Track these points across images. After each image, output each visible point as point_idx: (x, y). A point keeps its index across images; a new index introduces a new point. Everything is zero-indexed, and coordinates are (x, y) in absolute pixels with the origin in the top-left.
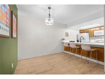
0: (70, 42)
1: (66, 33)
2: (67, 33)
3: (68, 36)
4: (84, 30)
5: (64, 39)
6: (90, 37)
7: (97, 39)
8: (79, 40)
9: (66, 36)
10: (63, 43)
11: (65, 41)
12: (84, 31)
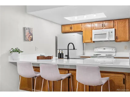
0: (38, 58)
1: (24, 28)
2: (29, 29)
3: (32, 40)
4: (73, 26)
5: (17, 51)
6: (85, 44)
7: (97, 49)
8: (65, 53)
9: (25, 40)
10: (15, 64)
11: (21, 58)
12: (71, 28)
